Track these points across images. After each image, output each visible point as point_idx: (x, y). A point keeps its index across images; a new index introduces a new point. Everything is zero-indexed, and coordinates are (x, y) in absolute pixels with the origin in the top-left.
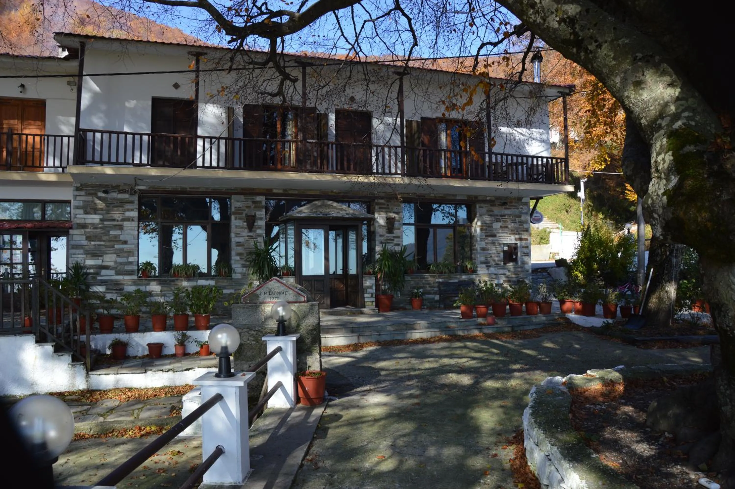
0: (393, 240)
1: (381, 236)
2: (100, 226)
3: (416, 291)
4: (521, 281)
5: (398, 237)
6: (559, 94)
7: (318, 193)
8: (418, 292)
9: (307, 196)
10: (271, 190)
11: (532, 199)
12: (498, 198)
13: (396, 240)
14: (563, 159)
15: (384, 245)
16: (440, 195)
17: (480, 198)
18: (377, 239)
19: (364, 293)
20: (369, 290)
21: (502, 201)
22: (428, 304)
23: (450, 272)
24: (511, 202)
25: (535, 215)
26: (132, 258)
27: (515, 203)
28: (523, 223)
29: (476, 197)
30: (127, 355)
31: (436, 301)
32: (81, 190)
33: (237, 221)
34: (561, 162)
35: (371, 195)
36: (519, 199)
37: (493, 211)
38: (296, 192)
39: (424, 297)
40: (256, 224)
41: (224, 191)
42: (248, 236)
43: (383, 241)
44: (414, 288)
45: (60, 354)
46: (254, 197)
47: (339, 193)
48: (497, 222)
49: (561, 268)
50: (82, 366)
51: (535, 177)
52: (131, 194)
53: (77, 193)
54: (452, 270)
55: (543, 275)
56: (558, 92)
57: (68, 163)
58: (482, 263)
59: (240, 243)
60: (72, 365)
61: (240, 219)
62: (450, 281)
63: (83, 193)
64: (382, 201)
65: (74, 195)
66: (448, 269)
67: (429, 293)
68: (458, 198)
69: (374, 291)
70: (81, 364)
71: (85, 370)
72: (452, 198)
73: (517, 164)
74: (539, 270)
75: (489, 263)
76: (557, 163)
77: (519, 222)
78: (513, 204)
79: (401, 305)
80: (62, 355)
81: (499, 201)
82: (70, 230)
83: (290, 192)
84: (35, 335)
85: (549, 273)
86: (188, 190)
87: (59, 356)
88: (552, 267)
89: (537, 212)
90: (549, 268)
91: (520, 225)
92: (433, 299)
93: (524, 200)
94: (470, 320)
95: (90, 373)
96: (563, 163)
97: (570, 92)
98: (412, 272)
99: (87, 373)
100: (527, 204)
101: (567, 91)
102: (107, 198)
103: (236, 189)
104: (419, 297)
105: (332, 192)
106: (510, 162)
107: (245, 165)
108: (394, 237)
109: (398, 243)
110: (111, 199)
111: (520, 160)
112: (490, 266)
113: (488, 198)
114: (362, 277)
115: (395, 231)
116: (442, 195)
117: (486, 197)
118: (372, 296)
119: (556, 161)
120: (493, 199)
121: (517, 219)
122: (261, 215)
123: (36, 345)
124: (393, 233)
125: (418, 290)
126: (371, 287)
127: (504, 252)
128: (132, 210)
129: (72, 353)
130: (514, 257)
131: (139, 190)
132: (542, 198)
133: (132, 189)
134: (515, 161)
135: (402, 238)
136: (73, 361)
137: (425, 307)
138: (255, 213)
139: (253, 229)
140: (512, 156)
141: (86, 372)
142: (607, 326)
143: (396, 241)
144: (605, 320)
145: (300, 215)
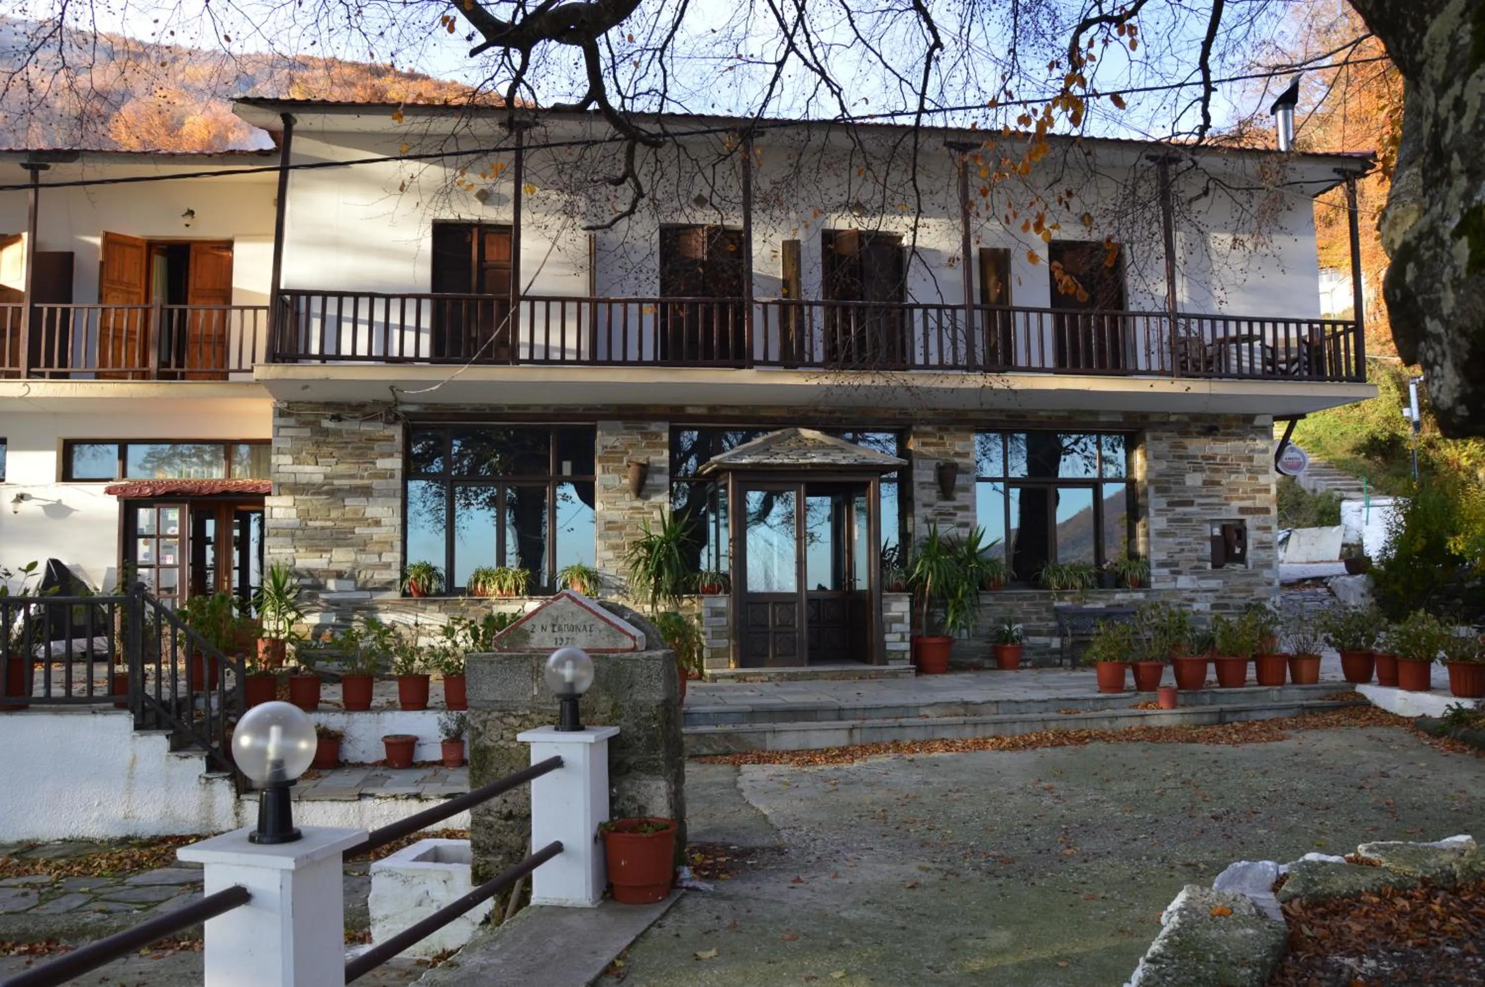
0: (955, 515)
1: (925, 505)
2: (325, 488)
3: (1007, 628)
4: (1255, 607)
5: (965, 508)
6: (1336, 176)
7: (783, 413)
8: (1010, 632)
9: (761, 420)
10: (682, 407)
11: (1278, 418)
12: (1196, 418)
13: (960, 514)
14: (1351, 323)
15: (932, 526)
16: (1061, 414)
17: (1152, 419)
18: (916, 512)
19: (884, 633)
20: (896, 627)
21: (1206, 425)
22: (1036, 657)
23: (1085, 585)
24: (1228, 427)
25: (1287, 455)
26: (390, 554)
27: (1237, 427)
28: (1258, 472)
29: (1145, 416)
30: (342, 760)
31: (1054, 652)
32: (289, 415)
33: (607, 476)
34: (1346, 332)
35: (902, 417)
36: (1248, 419)
37: (1185, 448)
38: (737, 412)
39: (1024, 641)
40: (648, 482)
41: (580, 411)
42: (632, 508)
43: (930, 517)
44: (1002, 621)
45: (183, 754)
46: (645, 425)
47: (831, 412)
48: (1195, 471)
49: (1359, 576)
50: (227, 782)
51: (1283, 366)
52: (389, 423)
53: (282, 421)
54: (1090, 582)
55: (1316, 594)
56: (1335, 170)
57: (253, 361)
58: (1162, 565)
59: (614, 522)
60: (208, 779)
61: (616, 471)
62: (1085, 606)
63: (292, 421)
64: (929, 429)
65: (274, 426)
66: (1081, 577)
67: (1038, 633)
68: (1103, 419)
69: (908, 628)
70: (225, 777)
71: (234, 790)
72: (1090, 419)
73: (1238, 340)
74: (1308, 582)
75: (1177, 565)
76: (1336, 336)
77: (1249, 471)
78: (1233, 430)
79: (975, 660)
80: (186, 757)
81: (1199, 424)
82: (267, 498)
83: (723, 412)
84: (133, 712)
85: (1329, 589)
86: (506, 411)
87: (181, 758)
88: (1338, 576)
89: (1293, 450)
90: (1331, 577)
91: (1250, 478)
92: (1047, 645)
93: (1258, 422)
94: (1119, 695)
95: (242, 797)
96: (1351, 335)
97: (1365, 169)
98: (998, 586)
99: (238, 797)
100: (1266, 432)
101: (1357, 167)
102: (340, 430)
103: (607, 406)
104: (1013, 642)
105: (816, 410)
106: (1220, 334)
107: (664, 356)
108: (956, 508)
109: (965, 520)
110: (347, 433)
111: (1245, 330)
112: (1179, 573)
113: (1173, 418)
114: (881, 597)
115: (959, 495)
116: (1066, 414)
117: (1169, 415)
118: (903, 639)
119: (1334, 329)
120: (1186, 419)
121: (1242, 464)
122: (661, 462)
123: (135, 734)
124: (954, 499)
125: (1010, 626)
126: (900, 620)
127: (1213, 539)
128: (391, 455)
129: (206, 753)
130: (1238, 551)
131: (405, 413)
132: (1303, 416)
133: (389, 412)
134: (1233, 332)
135: (975, 511)
136: (210, 769)
137: (1029, 664)
138: (648, 459)
139: (643, 493)
140: (1238, 320)
141: (234, 794)
142: (1458, 717)
143: (960, 516)
144: (1453, 701)
145: (738, 461)
